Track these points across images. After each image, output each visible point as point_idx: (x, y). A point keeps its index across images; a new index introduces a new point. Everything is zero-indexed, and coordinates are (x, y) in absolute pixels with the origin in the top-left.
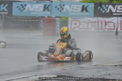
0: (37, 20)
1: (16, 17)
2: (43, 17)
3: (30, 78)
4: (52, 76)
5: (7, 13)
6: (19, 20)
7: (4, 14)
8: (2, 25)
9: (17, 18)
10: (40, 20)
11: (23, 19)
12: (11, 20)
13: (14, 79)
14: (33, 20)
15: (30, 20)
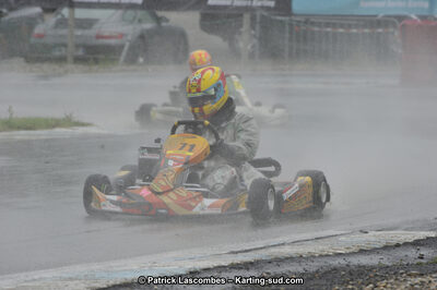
0: (380, 30)
1: (303, 19)
2: (400, 18)
3: (343, 238)
4: (422, 235)
5: (272, 4)
6: (316, 29)
7: (262, 7)
8: (253, 47)
9: (308, 20)
10: (391, 30)
11: (327, 25)
12: (287, 27)
13: (283, 244)
14: (366, 31)
15: (354, 31)
